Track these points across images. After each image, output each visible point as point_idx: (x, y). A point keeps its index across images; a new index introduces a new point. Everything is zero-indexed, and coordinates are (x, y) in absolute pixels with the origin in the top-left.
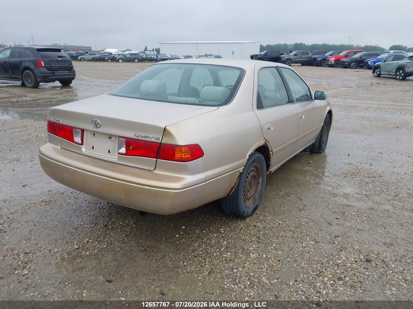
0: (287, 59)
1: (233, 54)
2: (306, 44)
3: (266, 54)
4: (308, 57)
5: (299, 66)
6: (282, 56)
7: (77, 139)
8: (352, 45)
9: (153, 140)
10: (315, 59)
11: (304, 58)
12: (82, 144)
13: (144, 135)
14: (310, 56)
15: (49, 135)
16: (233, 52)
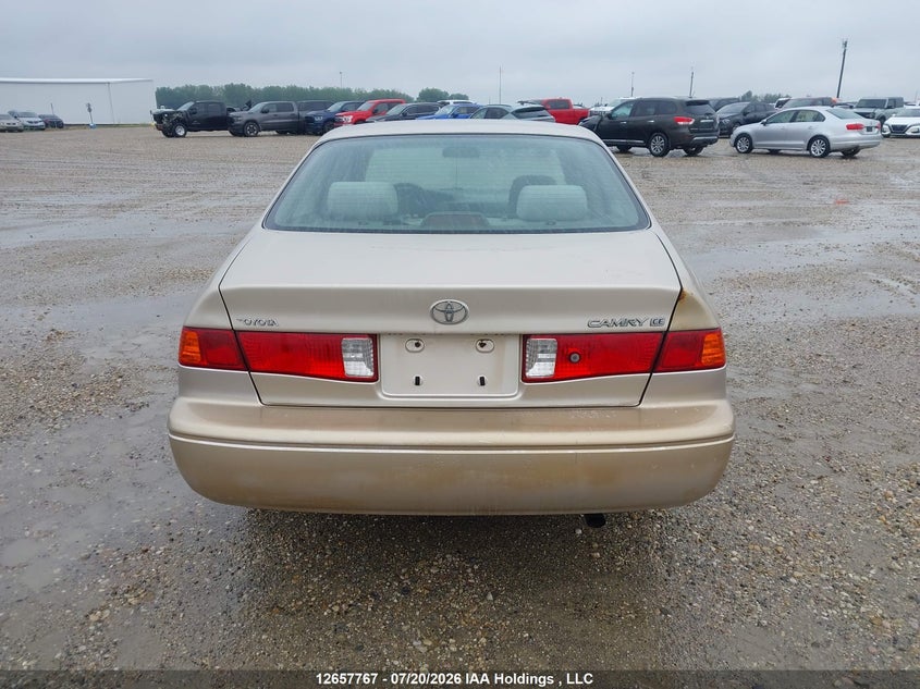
0: (248, 121)
1: (90, 110)
2: (253, 87)
3: (192, 111)
4: (293, 116)
5: (274, 135)
6: (232, 114)
7: (356, 366)
8: (349, 90)
9: (646, 327)
10: (310, 120)
11: (284, 117)
12: (375, 378)
13: (618, 320)
14: (296, 112)
15: (179, 371)
16: (89, 105)
